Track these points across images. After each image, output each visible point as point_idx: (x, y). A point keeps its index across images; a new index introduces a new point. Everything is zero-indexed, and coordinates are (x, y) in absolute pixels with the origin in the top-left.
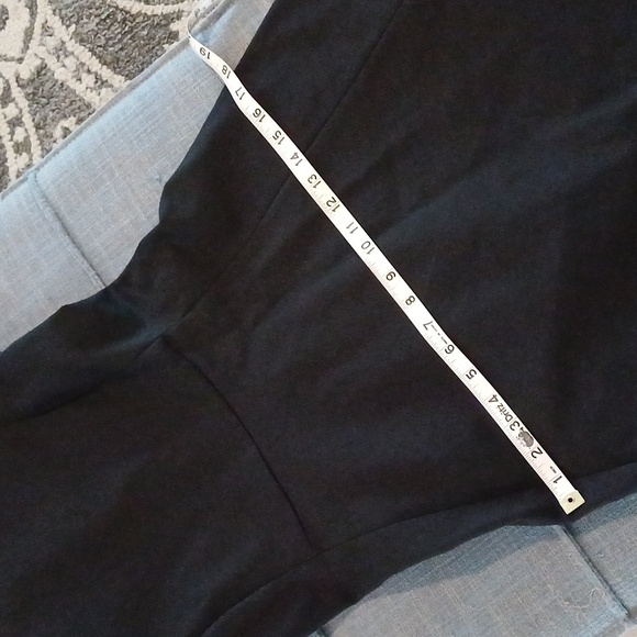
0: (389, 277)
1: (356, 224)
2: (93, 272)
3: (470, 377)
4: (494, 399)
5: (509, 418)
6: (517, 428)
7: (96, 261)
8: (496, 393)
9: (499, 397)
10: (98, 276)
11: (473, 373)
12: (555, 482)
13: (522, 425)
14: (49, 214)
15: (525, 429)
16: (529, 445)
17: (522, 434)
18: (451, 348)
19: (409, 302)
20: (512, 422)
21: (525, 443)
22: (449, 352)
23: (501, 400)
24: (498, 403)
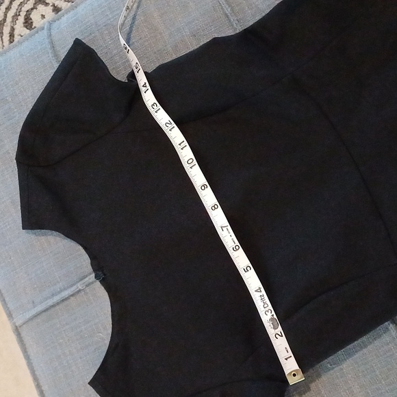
0: (203, 188)
3: (246, 271)
4: (258, 290)
5: (266, 306)
6: (269, 314)
8: (261, 286)
9: (263, 289)
11: (248, 268)
12: (286, 359)
13: (273, 313)
15: (275, 316)
16: (275, 328)
17: (272, 319)
18: (237, 247)
19: (213, 208)
20: (267, 309)
21: (272, 326)
22: (235, 249)
23: (263, 292)
24: (261, 294)
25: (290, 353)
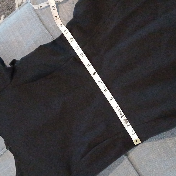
0: (89, 65)
1: (79, 47)
2: (50, 35)
4: (117, 108)
5: (121, 114)
6: (123, 117)
7: (51, 31)
8: (118, 106)
9: (119, 107)
10: (52, 36)
11: (112, 99)
12: (133, 135)
13: (125, 117)
14: (35, 15)
15: (126, 118)
16: (126, 123)
17: (125, 120)
18: (106, 90)
19: (94, 74)
20: (122, 115)
21: (125, 122)
22: (105, 91)
23: (119, 108)
24: (118, 109)
25: (134, 132)
